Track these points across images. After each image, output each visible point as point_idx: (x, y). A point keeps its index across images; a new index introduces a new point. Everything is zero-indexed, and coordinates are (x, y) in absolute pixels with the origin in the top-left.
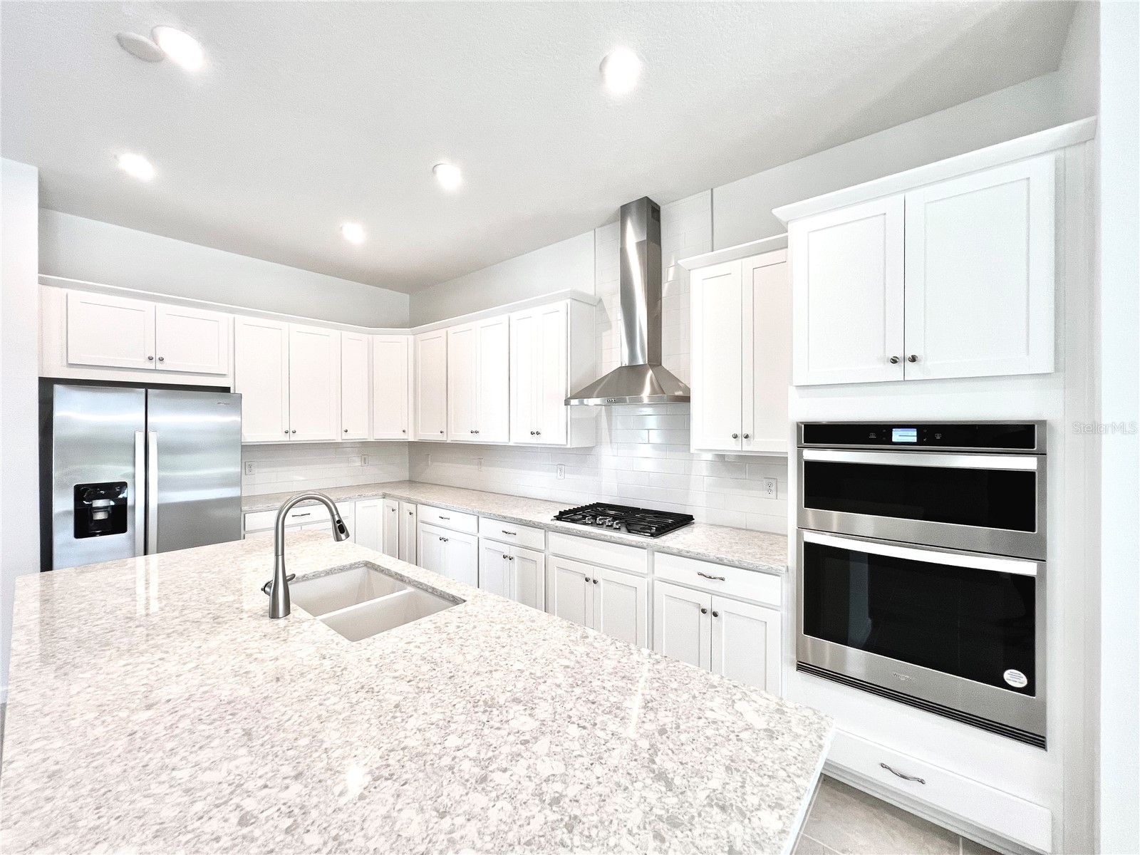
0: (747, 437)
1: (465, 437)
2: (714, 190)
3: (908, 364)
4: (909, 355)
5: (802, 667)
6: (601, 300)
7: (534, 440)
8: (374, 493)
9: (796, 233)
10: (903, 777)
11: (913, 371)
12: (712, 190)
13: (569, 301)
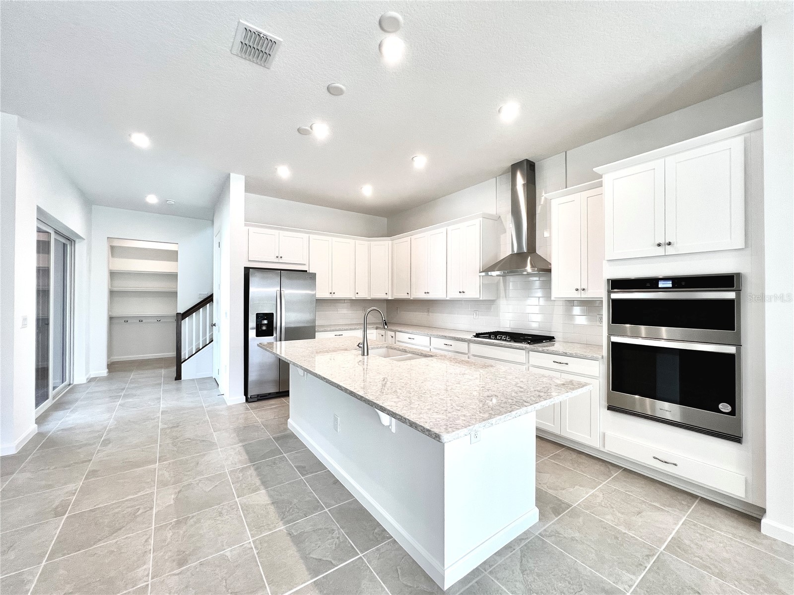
0: (584, 290)
1: (421, 295)
2: (567, 152)
3: (667, 246)
4: (667, 241)
5: (610, 408)
6: (500, 217)
7: (461, 296)
8: (372, 326)
9: (607, 179)
10: (666, 462)
11: (670, 250)
12: (566, 152)
13: (481, 219)
